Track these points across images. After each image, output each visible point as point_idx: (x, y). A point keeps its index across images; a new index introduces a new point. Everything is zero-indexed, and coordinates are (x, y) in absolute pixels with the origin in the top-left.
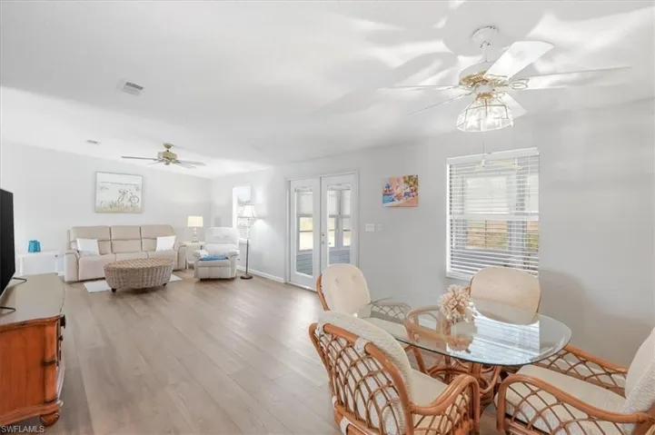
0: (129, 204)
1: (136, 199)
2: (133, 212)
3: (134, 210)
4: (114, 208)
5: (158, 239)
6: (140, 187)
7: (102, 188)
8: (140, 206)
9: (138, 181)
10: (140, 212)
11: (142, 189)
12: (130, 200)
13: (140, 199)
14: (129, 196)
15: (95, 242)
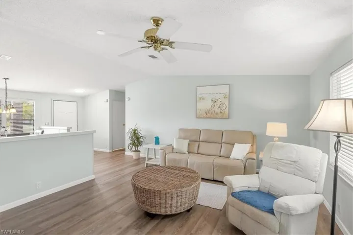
0: (219, 111)
1: (225, 106)
2: (221, 118)
3: (223, 116)
4: (209, 115)
5: (236, 145)
6: (228, 94)
7: (200, 99)
8: (227, 113)
9: (226, 89)
10: (228, 117)
11: (229, 97)
12: (219, 107)
13: (228, 106)
14: (218, 103)
15: (187, 142)
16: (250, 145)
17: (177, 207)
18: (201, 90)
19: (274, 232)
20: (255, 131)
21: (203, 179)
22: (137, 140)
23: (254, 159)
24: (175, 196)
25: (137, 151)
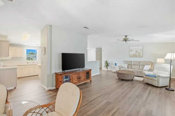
0: (138, 54)
1: (141, 53)
2: (139, 57)
3: (140, 56)
4: (134, 56)
5: (145, 66)
6: (142, 49)
7: (131, 51)
8: (142, 55)
9: (141, 47)
10: (142, 57)
12: (139, 53)
13: (142, 53)
14: (138, 52)
15: (127, 65)
16: (151, 66)
17: (130, 78)
18: (131, 48)
19: (156, 81)
20: (152, 61)
21: (135, 76)
22: (107, 65)
23: (152, 69)
24: (130, 75)
25: (107, 68)
